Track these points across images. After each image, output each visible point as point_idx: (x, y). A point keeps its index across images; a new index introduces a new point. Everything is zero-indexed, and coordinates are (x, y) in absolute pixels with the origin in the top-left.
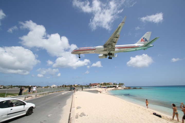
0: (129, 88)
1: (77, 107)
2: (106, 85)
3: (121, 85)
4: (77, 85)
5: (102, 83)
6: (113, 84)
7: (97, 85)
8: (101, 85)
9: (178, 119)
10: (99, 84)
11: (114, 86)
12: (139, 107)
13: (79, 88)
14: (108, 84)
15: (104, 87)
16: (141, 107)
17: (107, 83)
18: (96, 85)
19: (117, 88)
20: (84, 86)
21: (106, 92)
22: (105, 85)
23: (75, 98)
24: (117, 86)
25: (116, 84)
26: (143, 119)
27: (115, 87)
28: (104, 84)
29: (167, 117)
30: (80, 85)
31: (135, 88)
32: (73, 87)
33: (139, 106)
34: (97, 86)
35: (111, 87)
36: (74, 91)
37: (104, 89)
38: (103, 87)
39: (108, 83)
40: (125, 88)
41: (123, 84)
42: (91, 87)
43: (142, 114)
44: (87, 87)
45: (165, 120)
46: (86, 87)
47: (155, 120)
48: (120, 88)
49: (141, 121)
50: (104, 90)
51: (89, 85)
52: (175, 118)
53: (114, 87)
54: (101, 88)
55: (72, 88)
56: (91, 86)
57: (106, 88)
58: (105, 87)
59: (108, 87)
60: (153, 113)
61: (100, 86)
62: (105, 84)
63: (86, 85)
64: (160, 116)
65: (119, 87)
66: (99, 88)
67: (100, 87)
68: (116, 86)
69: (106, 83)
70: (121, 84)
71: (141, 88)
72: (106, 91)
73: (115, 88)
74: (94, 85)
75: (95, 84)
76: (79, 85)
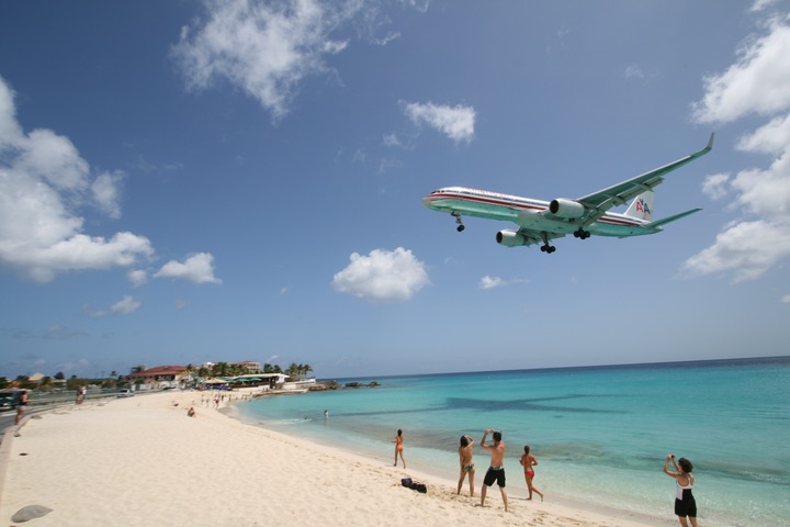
0: (331, 385)
1: (20, 512)
2: (225, 375)
3: (296, 371)
4: (46, 380)
5: (209, 364)
6: (261, 368)
7: (177, 377)
8: (203, 372)
9: (472, 489)
10: (189, 368)
11: (267, 379)
12: (358, 465)
13: (60, 393)
14: (240, 369)
15: (216, 386)
16: (365, 461)
17: (233, 366)
18: (173, 377)
19: (281, 386)
20: (97, 382)
21: (220, 411)
22: (223, 375)
23: (14, 454)
24: (282, 377)
25: (278, 370)
26: (362, 510)
27: (272, 382)
28: (214, 367)
29: (442, 487)
30: (68, 377)
31: (354, 386)
32: (15, 389)
33: (356, 458)
34: (176, 382)
35: (250, 383)
36: (14, 413)
37: (216, 392)
38: (208, 387)
39: (240, 366)
40: (313, 385)
41: (307, 368)
42: (142, 387)
43: (362, 490)
44: (114, 388)
45: (436, 499)
46: (106, 385)
47: (402, 506)
48: (291, 387)
49: (352, 522)
50: (212, 398)
51: (128, 378)
52: (466, 487)
53: (264, 381)
54: (196, 392)
55: (9, 395)
56: (139, 382)
57: (226, 389)
58: (219, 384)
59: (238, 385)
60: (403, 481)
61: (190, 378)
62: (221, 369)
63: (107, 376)
64: (421, 489)
65: (287, 380)
66: (187, 388)
67: (194, 386)
68: (276, 378)
69: (229, 363)
70: (300, 368)
71: (376, 384)
72: (222, 405)
73: (268, 386)
74: (157, 378)
75: (169, 368)
76: (60, 376)
